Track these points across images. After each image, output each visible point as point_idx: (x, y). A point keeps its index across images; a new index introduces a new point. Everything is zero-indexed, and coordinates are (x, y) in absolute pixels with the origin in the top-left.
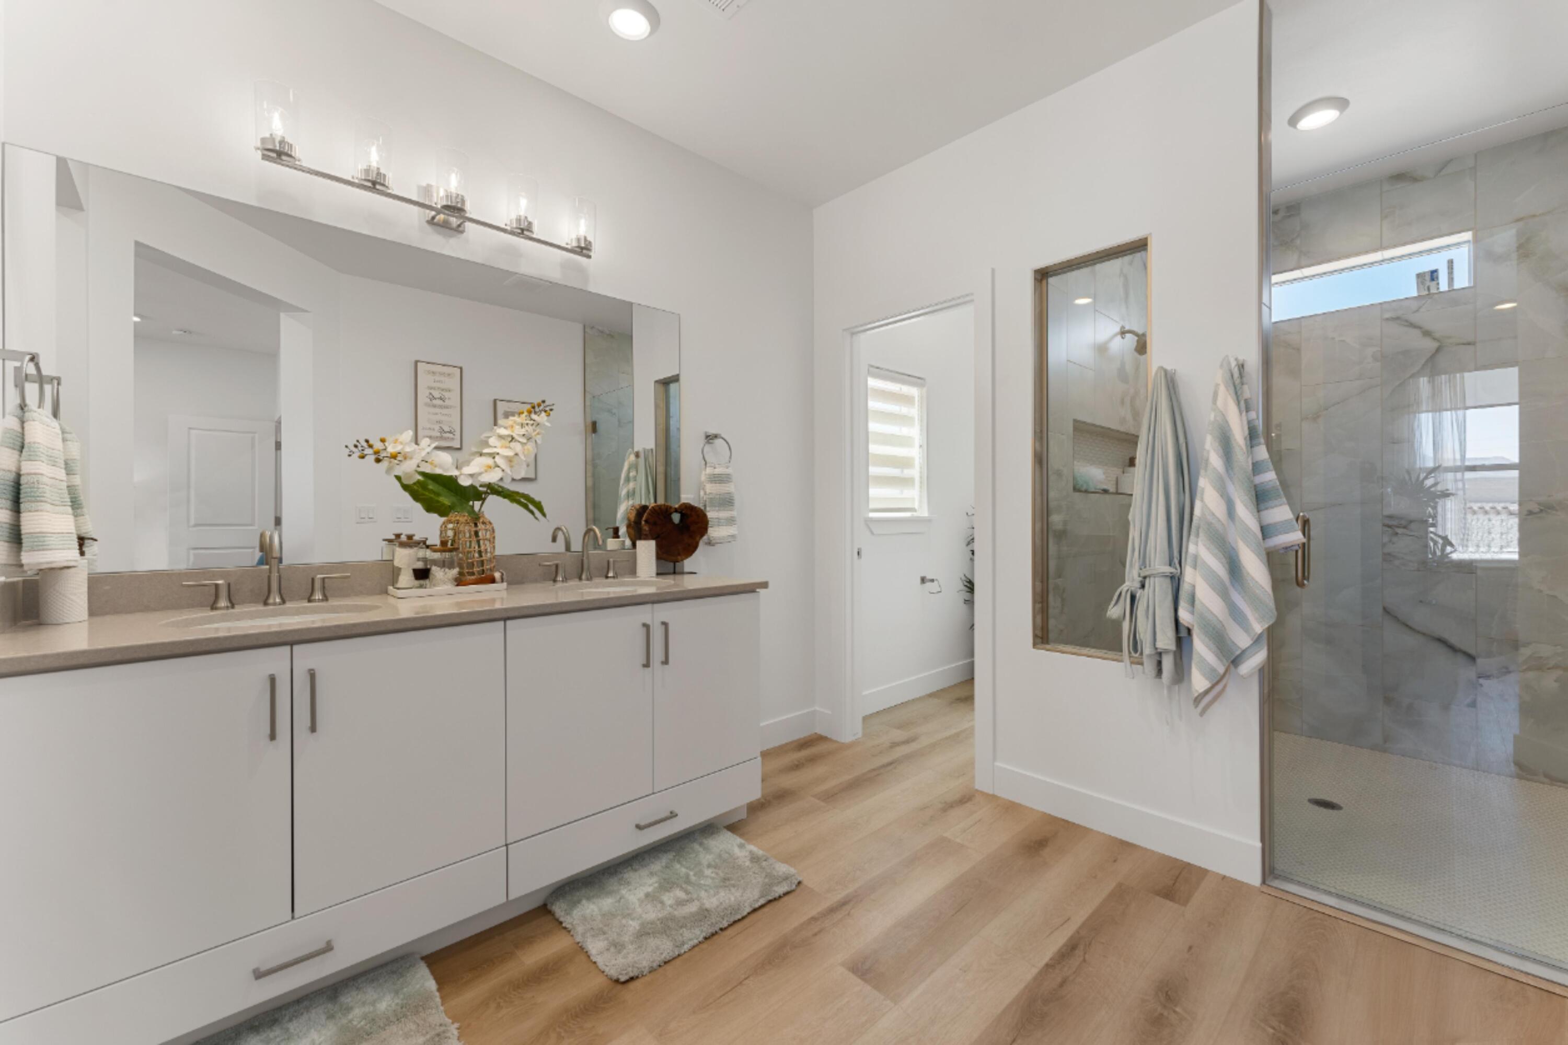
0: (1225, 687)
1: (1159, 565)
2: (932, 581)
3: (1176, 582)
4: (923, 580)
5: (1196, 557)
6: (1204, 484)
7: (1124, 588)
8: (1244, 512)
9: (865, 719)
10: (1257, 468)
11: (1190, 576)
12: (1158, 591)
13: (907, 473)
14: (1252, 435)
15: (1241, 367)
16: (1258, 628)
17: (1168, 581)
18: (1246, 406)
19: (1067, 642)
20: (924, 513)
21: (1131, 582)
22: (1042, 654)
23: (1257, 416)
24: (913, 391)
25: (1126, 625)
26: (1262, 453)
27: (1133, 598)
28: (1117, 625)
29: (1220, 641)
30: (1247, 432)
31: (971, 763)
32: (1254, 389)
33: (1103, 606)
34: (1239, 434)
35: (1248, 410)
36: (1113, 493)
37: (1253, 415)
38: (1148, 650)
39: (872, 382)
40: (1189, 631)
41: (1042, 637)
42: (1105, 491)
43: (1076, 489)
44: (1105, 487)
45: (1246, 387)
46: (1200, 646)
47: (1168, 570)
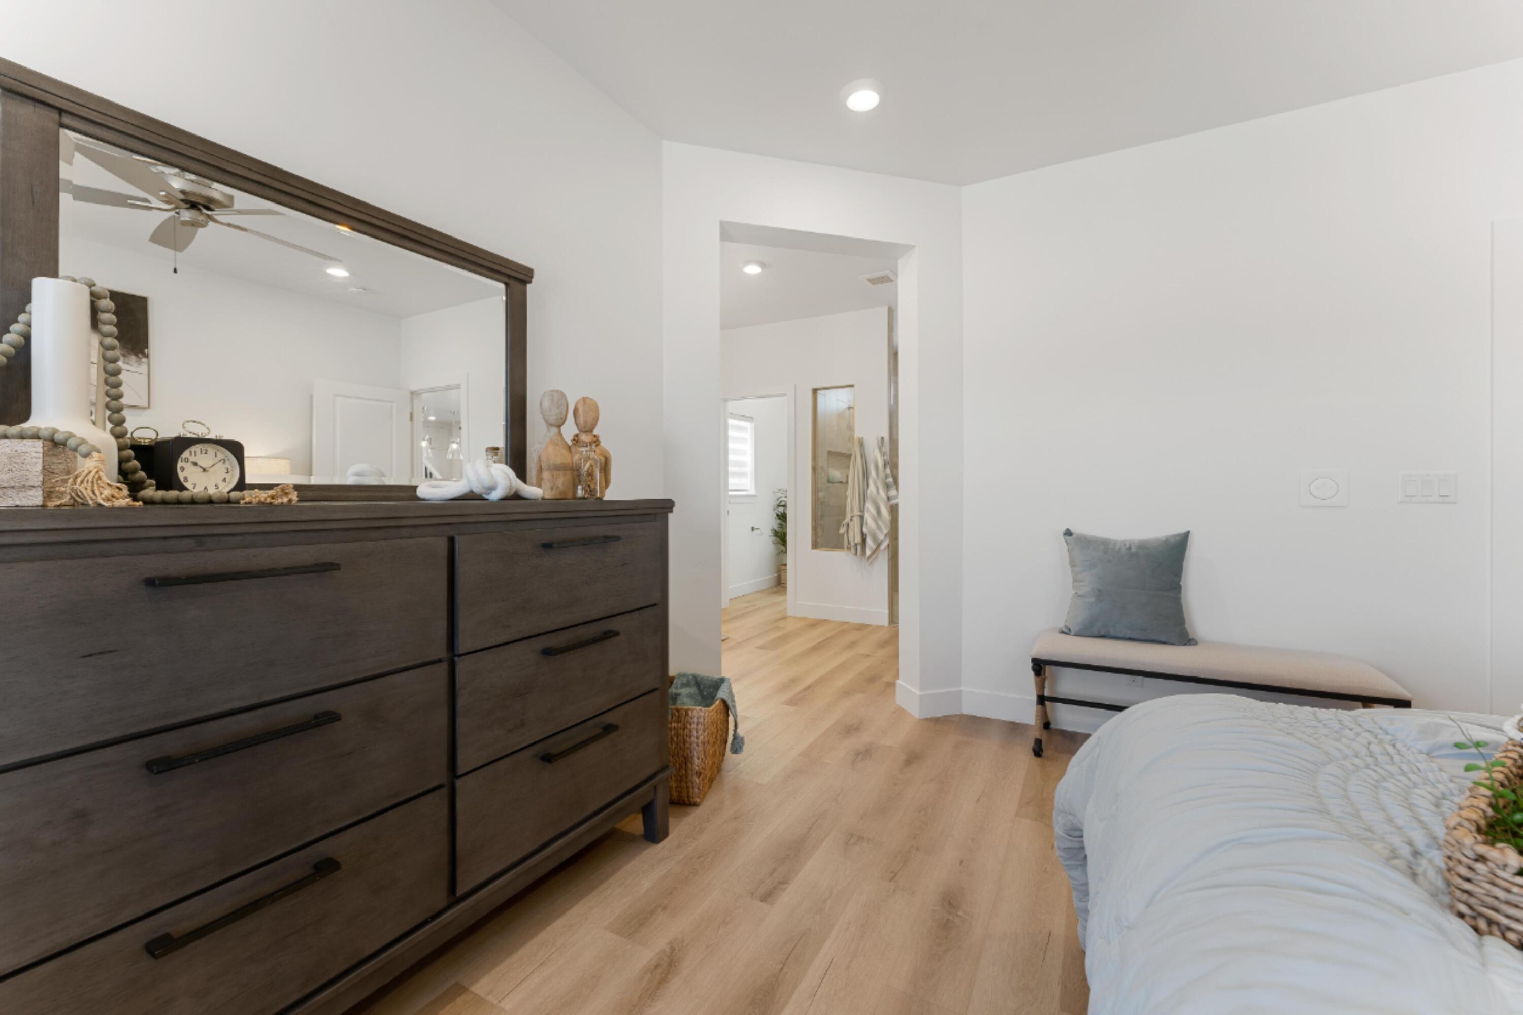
0: (878, 555)
1: (857, 512)
2: (758, 529)
3: (862, 517)
4: (753, 529)
5: (868, 509)
6: (871, 482)
7: (844, 522)
8: (883, 493)
9: (731, 599)
10: (887, 476)
11: (867, 516)
12: (856, 520)
13: (743, 470)
14: (885, 466)
15: (883, 438)
16: (885, 532)
17: (859, 518)
18: (883, 454)
19: (826, 546)
20: (752, 492)
21: (847, 520)
22: (815, 551)
23: (887, 457)
24: (747, 425)
25: (846, 536)
26: (888, 471)
27: (848, 525)
28: (843, 535)
29: (875, 538)
30: (883, 463)
31: (786, 609)
32: (887, 447)
33: (838, 530)
34: (881, 464)
35: (884, 455)
36: (845, 483)
37: (886, 457)
38: (852, 544)
39: (731, 422)
40: (866, 535)
41: (815, 546)
42: (841, 482)
43: (829, 482)
44: (842, 480)
45: (884, 448)
46: (869, 541)
47: (859, 513)
